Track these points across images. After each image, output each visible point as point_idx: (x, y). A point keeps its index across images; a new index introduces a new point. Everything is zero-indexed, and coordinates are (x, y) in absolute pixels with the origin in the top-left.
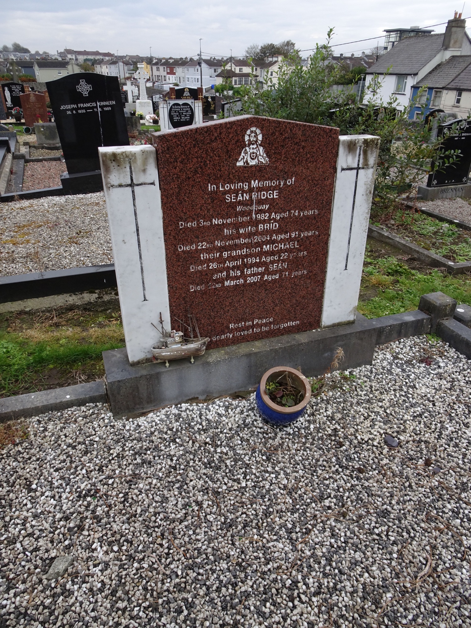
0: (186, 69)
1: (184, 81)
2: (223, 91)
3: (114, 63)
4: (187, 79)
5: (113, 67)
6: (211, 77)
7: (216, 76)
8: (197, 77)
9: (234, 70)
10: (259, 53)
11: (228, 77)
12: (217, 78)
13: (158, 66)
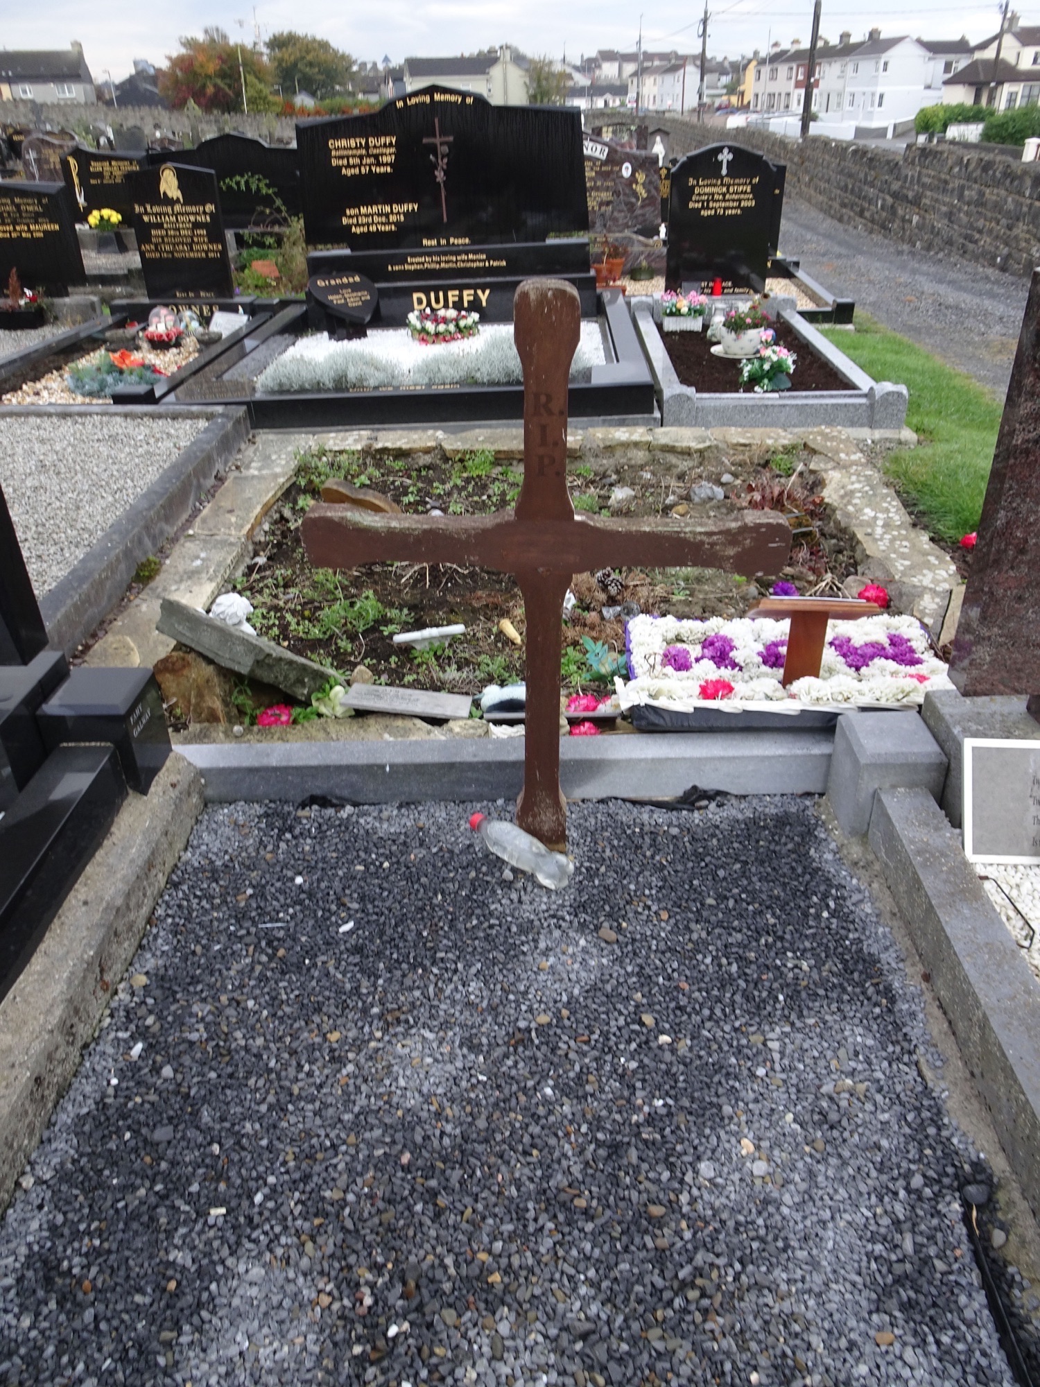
0: (850, 67)
1: (839, 104)
2: (945, 127)
3: (674, 69)
4: (847, 98)
5: (669, 78)
6: (928, 87)
7: (946, 83)
8: (879, 90)
9: (1012, 61)
11: (985, 84)
12: (947, 89)
13: (775, 66)
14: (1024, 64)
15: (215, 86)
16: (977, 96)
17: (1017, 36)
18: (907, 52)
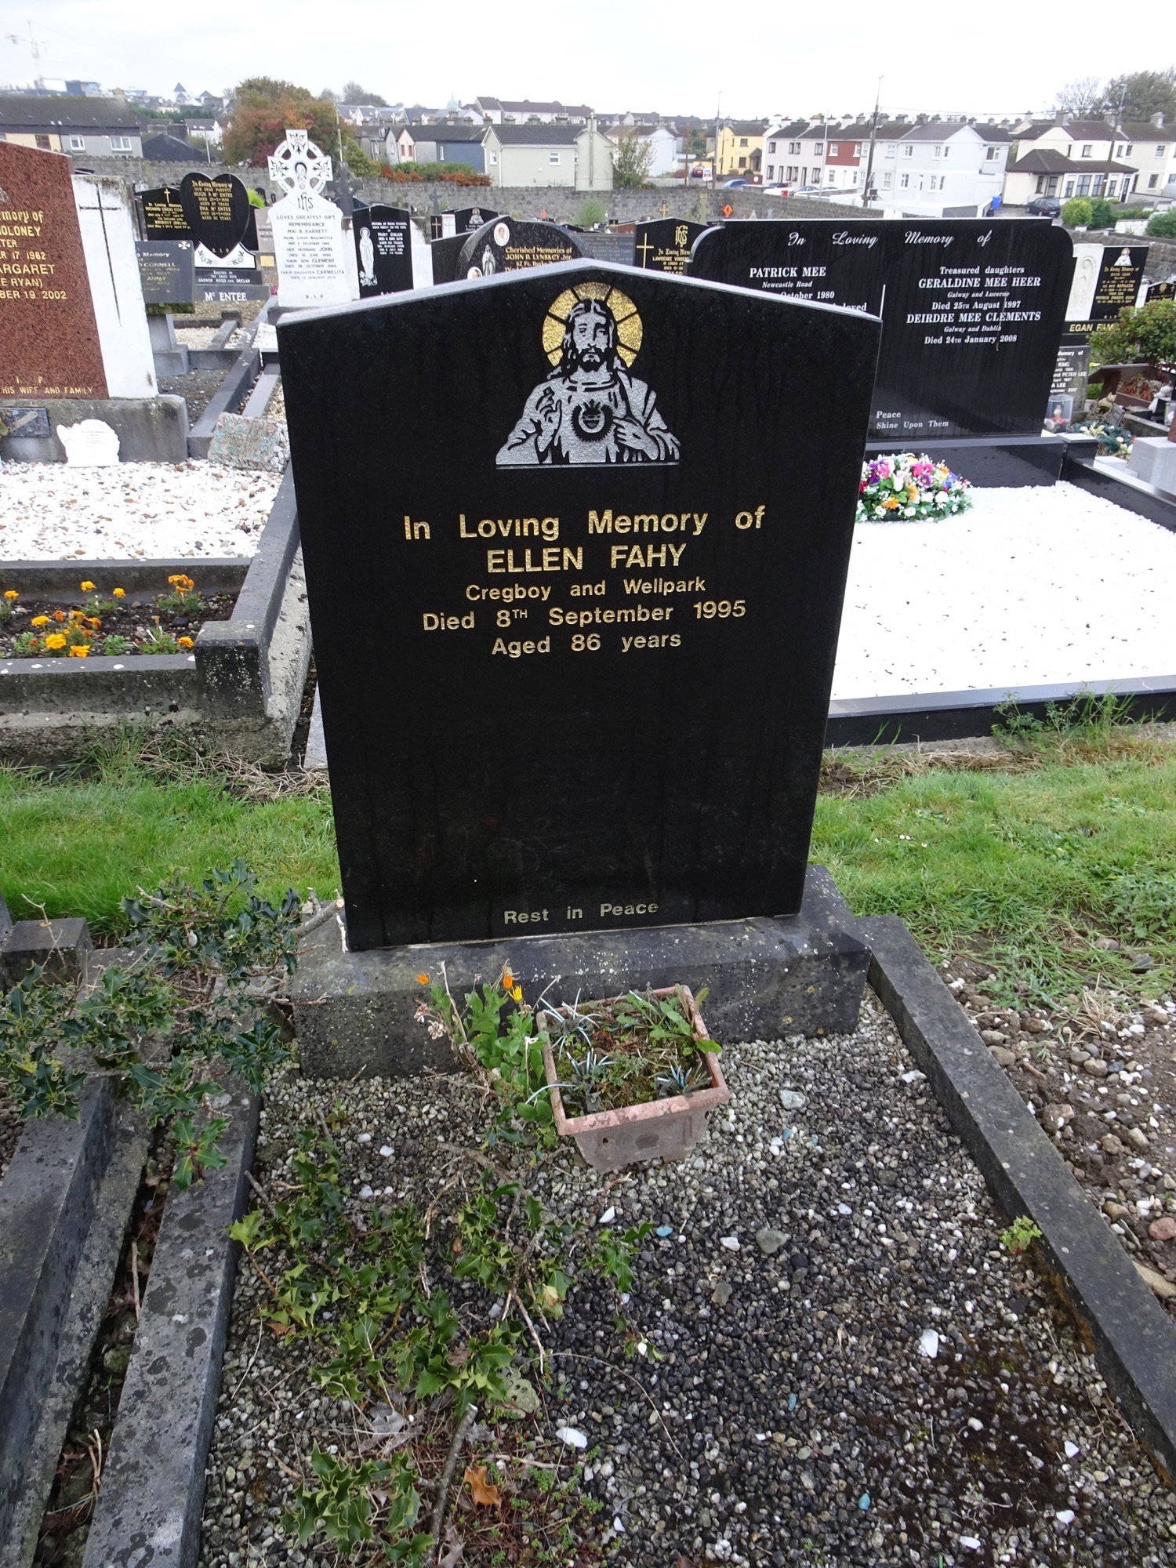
0: (903, 148)
4: (900, 179)
6: (980, 172)
7: (1013, 170)
8: (940, 174)
9: (1065, 154)
10: (1101, 102)
11: (1047, 173)
12: (1011, 175)
13: (797, 140)
14: (1076, 156)
16: (1040, 184)
17: (1067, 129)
18: (966, 142)
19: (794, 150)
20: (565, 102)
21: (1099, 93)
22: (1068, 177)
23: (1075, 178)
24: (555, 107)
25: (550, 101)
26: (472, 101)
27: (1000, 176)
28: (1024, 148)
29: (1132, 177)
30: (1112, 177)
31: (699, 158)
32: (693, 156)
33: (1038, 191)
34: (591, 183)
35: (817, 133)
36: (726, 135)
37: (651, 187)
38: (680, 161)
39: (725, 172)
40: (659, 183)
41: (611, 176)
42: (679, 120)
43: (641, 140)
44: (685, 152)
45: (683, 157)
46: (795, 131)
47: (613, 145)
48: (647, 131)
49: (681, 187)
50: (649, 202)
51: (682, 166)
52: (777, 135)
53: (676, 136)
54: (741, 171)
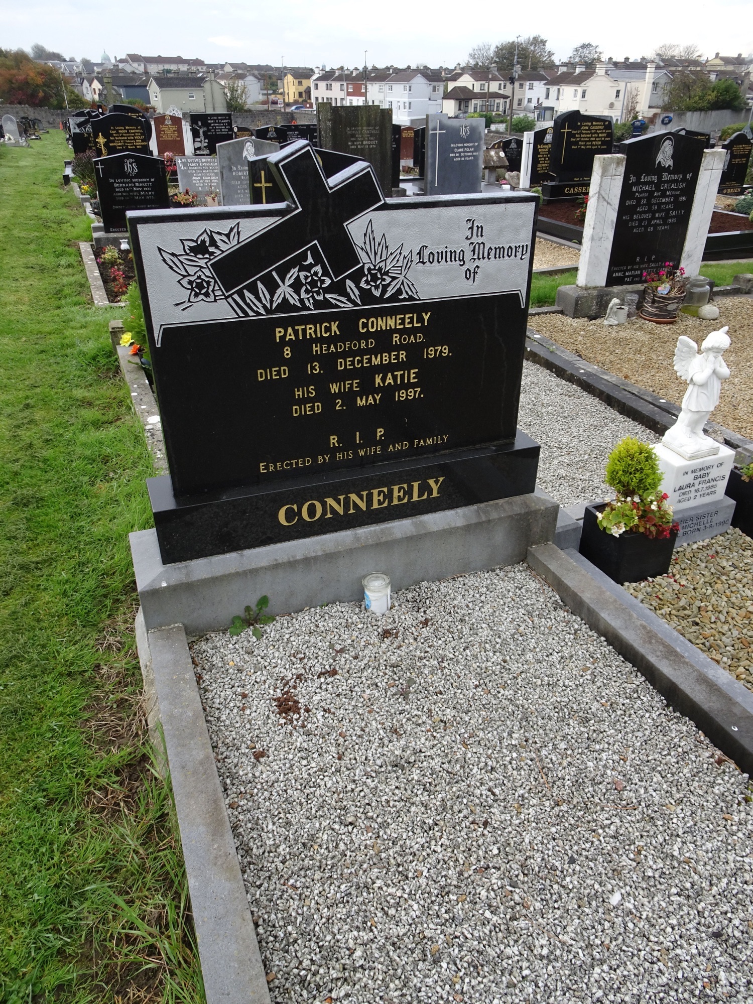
0: (387, 87)
6: (430, 99)
7: (443, 98)
8: (408, 101)
9: (471, 88)
10: (492, 58)
11: (463, 99)
12: (445, 101)
13: (329, 82)
14: (477, 90)
15: (44, 91)
16: (460, 106)
17: (470, 75)
18: (419, 81)
19: (329, 87)
20: (184, 58)
21: (491, 53)
22: (473, 102)
23: (479, 102)
24: (179, 60)
25: (175, 56)
26: (124, 57)
27: (440, 101)
28: (451, 86)
29: (508, 101)
30: (497, 101)
31: (275, 92)
32: (271, 92)
33: (460, 109)
34: (214, 110)
35: (339, 78)
36: (289, 78)
37: (249, 111)
38: (263, 94)
39: (291, 101)
40: (253, 108)
41: (225, 105)
42: (259, 67)
43: (241, 83)
44: (267, 89)
45: (265, 92)
46: (328, 76)
47: (224, 87)
48: (241, 77)
49: (267, 110)
50: (249, 120)
51: (265, 98)
52: (319, 79)
53: (259, 79)
54: (301, 100)
